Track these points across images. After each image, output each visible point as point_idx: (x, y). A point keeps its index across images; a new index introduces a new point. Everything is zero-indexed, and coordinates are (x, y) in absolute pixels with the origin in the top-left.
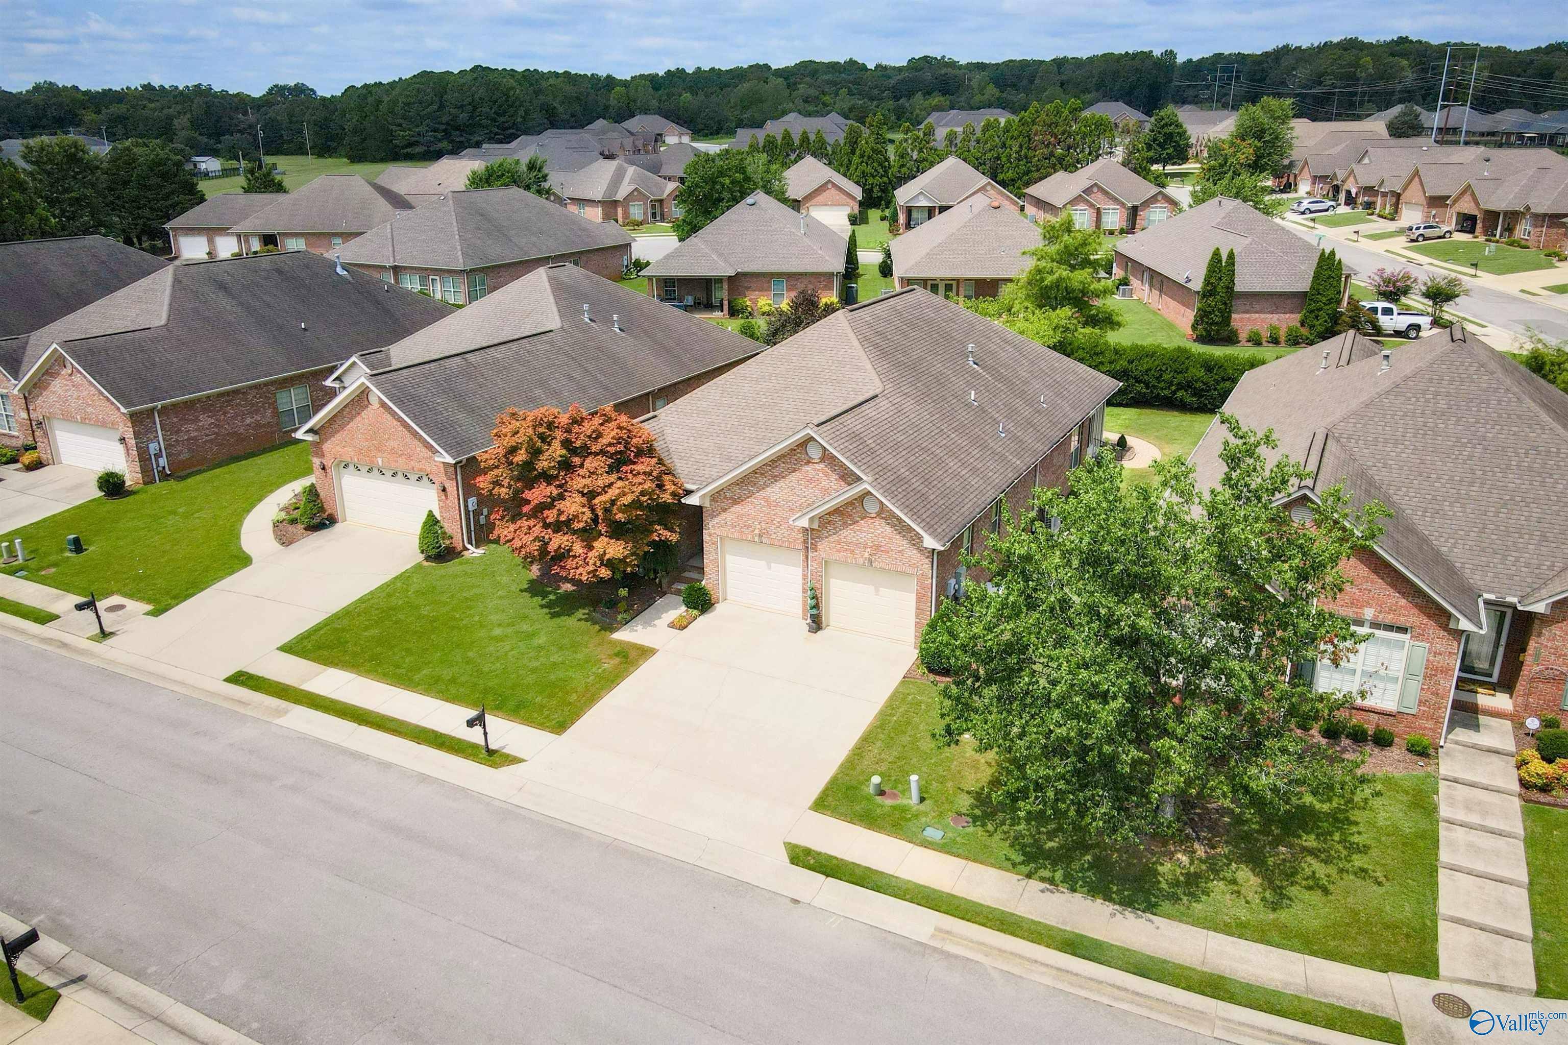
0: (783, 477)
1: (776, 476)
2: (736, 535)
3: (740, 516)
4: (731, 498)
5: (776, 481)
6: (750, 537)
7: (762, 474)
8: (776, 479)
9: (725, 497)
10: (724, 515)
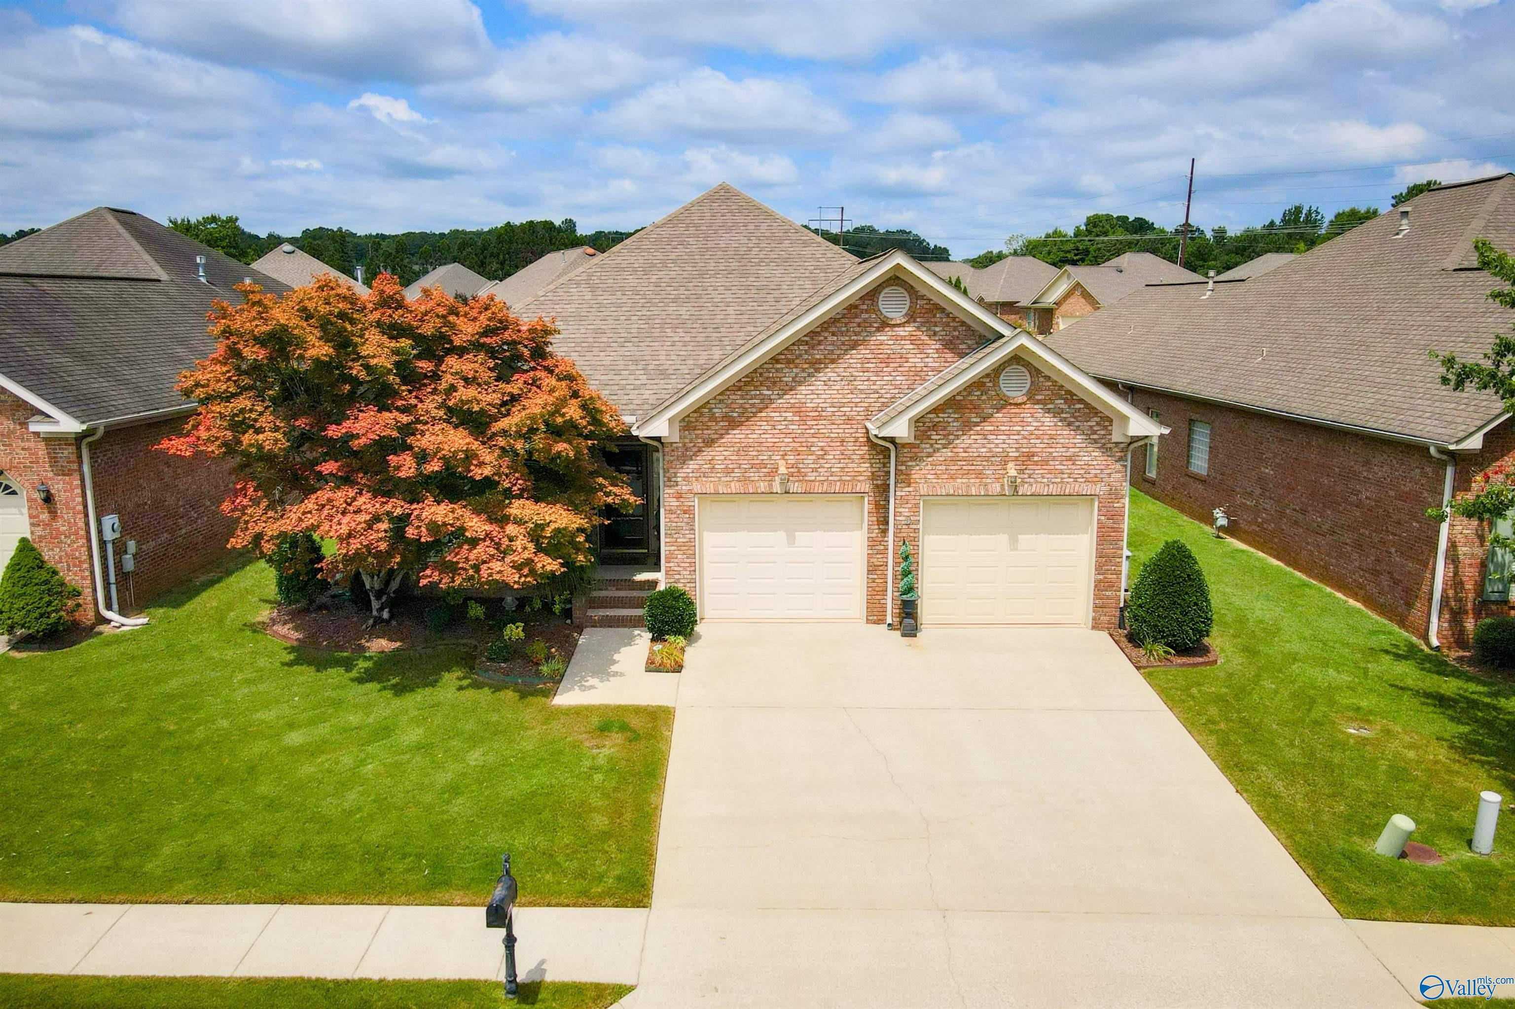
0: (833, 361)
1: (819, 361)
2: (734, 487)
3: (742, 450)
4: (725, 417)
5: (818, 370)
6: (763, 486)
7: (789, 362)
8: (816, 366)
9: (713, 418)
10: (708, 454)
